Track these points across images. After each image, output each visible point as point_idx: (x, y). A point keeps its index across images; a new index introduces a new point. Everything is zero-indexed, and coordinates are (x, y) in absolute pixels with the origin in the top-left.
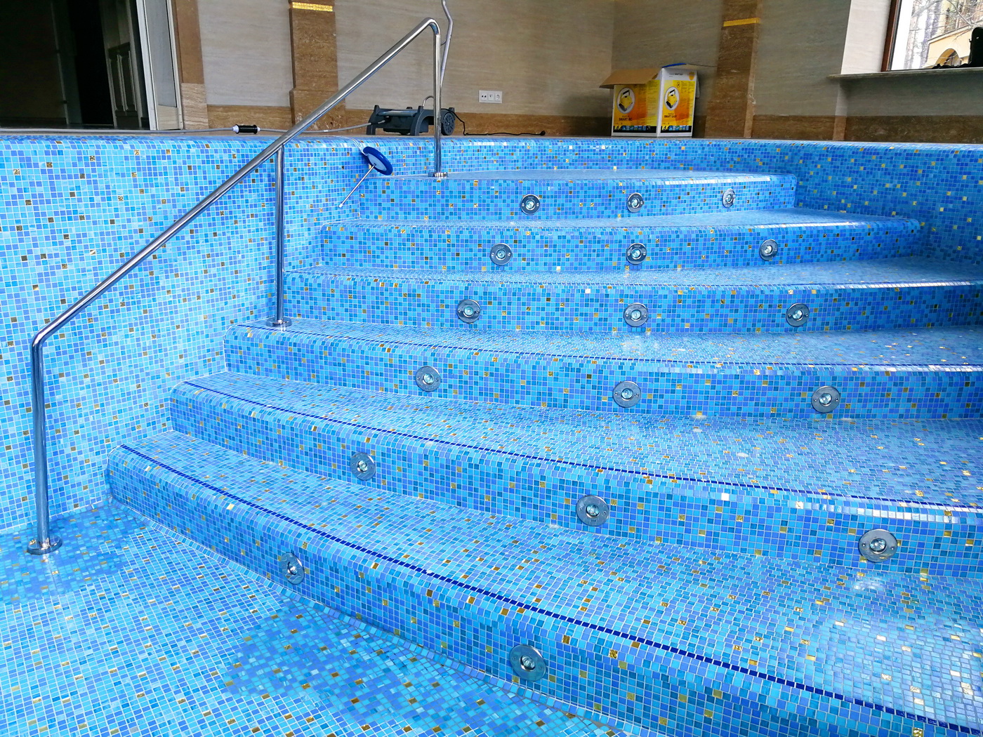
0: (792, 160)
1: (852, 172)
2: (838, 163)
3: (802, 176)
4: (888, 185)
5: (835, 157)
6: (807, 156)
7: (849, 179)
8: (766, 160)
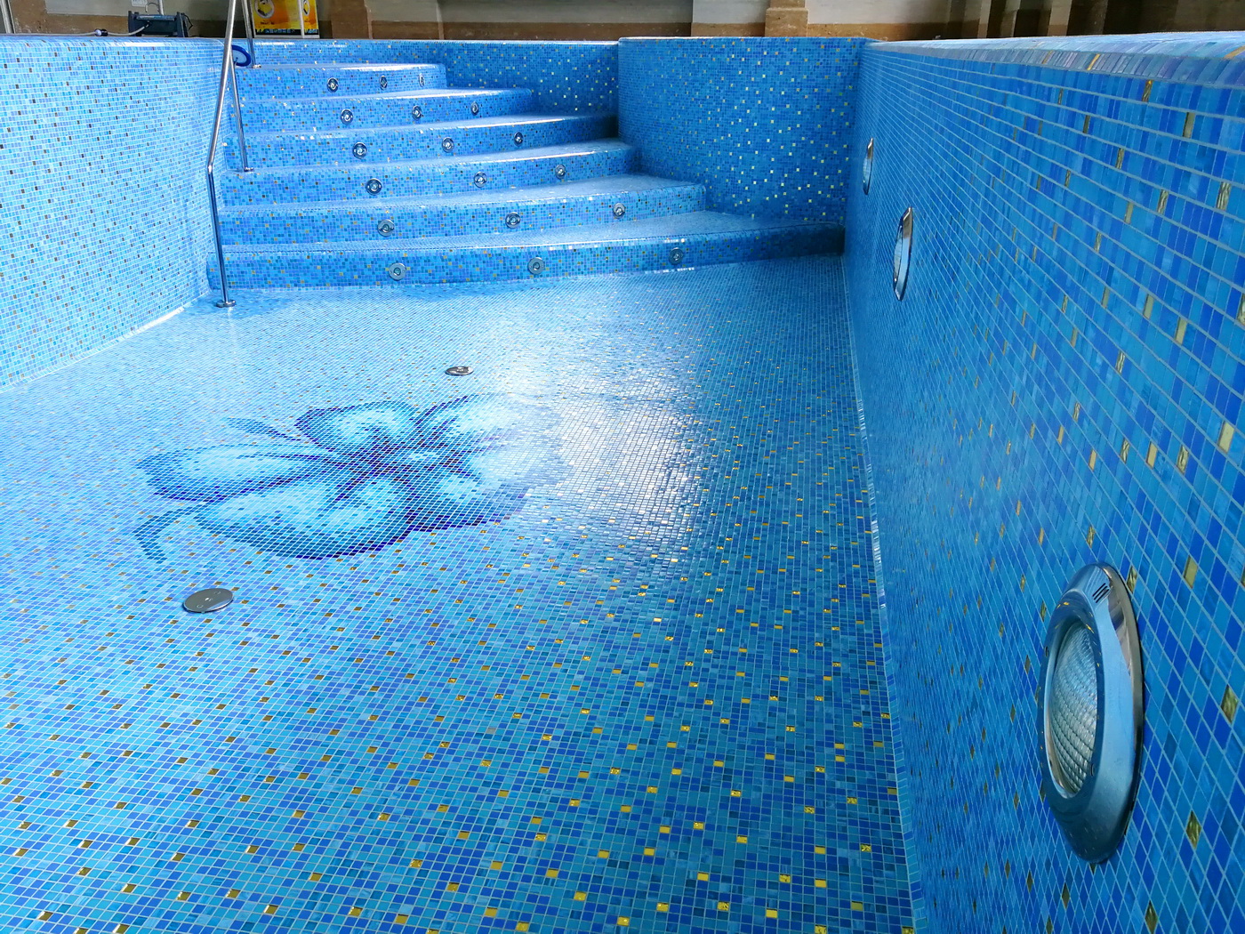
0: (439, 54)
1: (483, 61)
2: (472, 55)
3: (448, 65)
4: (508, 68)
5: (469, 51)
6: (450, 51)
7: (482, 65)
8: (420, 54)
